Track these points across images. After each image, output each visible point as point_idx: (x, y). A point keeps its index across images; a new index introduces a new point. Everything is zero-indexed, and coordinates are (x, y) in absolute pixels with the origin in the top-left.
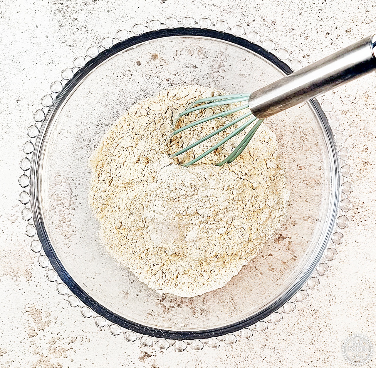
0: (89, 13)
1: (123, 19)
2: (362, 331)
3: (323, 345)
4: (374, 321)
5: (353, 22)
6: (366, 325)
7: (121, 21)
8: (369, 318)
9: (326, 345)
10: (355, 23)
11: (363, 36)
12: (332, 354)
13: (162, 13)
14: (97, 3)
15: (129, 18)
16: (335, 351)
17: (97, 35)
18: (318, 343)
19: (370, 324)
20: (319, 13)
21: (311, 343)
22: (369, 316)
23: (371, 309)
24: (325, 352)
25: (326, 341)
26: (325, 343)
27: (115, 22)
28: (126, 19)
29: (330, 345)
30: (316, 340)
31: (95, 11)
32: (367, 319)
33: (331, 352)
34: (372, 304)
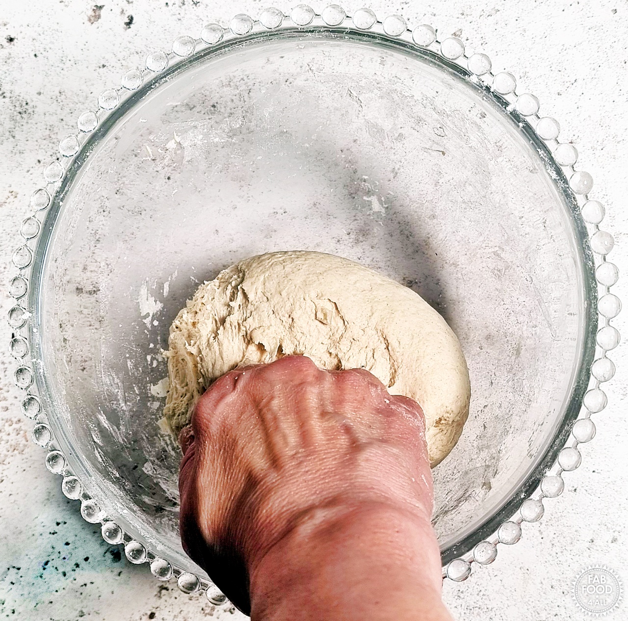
0: (4, 63)
1: (61, 65)
2: (546, 564)
3: (478, 598)
4: (565, 544)
5: (463, 17)
6: (551, 552)
7: (59, 70)
8: (556, 540)
9: (484, 597)
10: (467, 18)
11: (484, 40)
12: (498, 613)
13: (129, 45)
14: (15, 44)
15: (72, 62)
16: (502, 607)
17: (21, 98)
18: (469, 594)
19: (559, 550)
20: (402, 9)
21: (456, 597)
22: (554, 536)
23: (557, 523)
24: (484, 610)
25: (483, 590)
26: (481, 593)
27: (50, 73)
28: (68, 64)
29: (491, 597)
30: (464, 590)
31: (13, 59)
32: (553, 543)
33: (495, 609)
34: (558, 514)
